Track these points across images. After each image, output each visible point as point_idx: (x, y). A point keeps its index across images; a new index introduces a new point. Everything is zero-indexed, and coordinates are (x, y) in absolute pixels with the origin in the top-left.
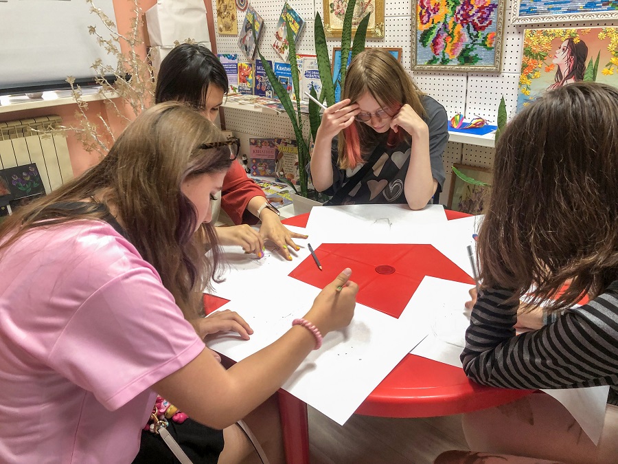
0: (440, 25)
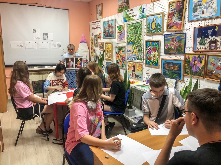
0: (119, 60)
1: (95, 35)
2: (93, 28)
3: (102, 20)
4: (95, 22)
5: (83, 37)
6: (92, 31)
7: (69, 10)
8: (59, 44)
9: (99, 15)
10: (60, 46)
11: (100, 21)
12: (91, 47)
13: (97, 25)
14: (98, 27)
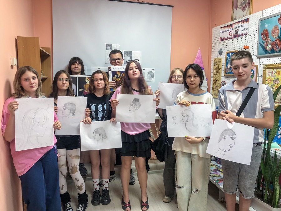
1: (228, 53)
2: (222, 39)
4: (232, 25)
5: (198, 58)
7: (173, 6)
8: (151, 72)
9: (241, 10)
11: (247, 20)
13: (236, 29)
14: (240, 33)
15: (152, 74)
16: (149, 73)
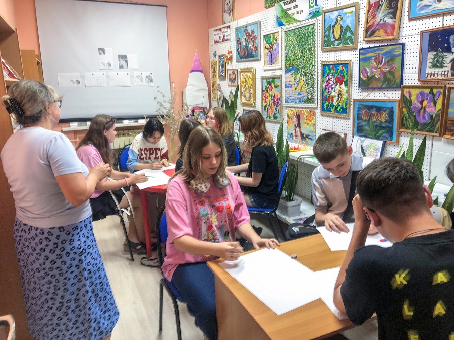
0: (268, 104)
1: (220, 56)
2: (216, 42)
3: (234, 25)
4: (220, 30)
5: (196, 61)
6: (213, 48)
7: (167, 6)
8: (150, 76)
9: (228, 14)
10: (151, 81)
11: (229, 27)
12: (211, 81)
13: (224, 34)
14: (226, 38)
15: (150, 78)
16: (147, 77)
